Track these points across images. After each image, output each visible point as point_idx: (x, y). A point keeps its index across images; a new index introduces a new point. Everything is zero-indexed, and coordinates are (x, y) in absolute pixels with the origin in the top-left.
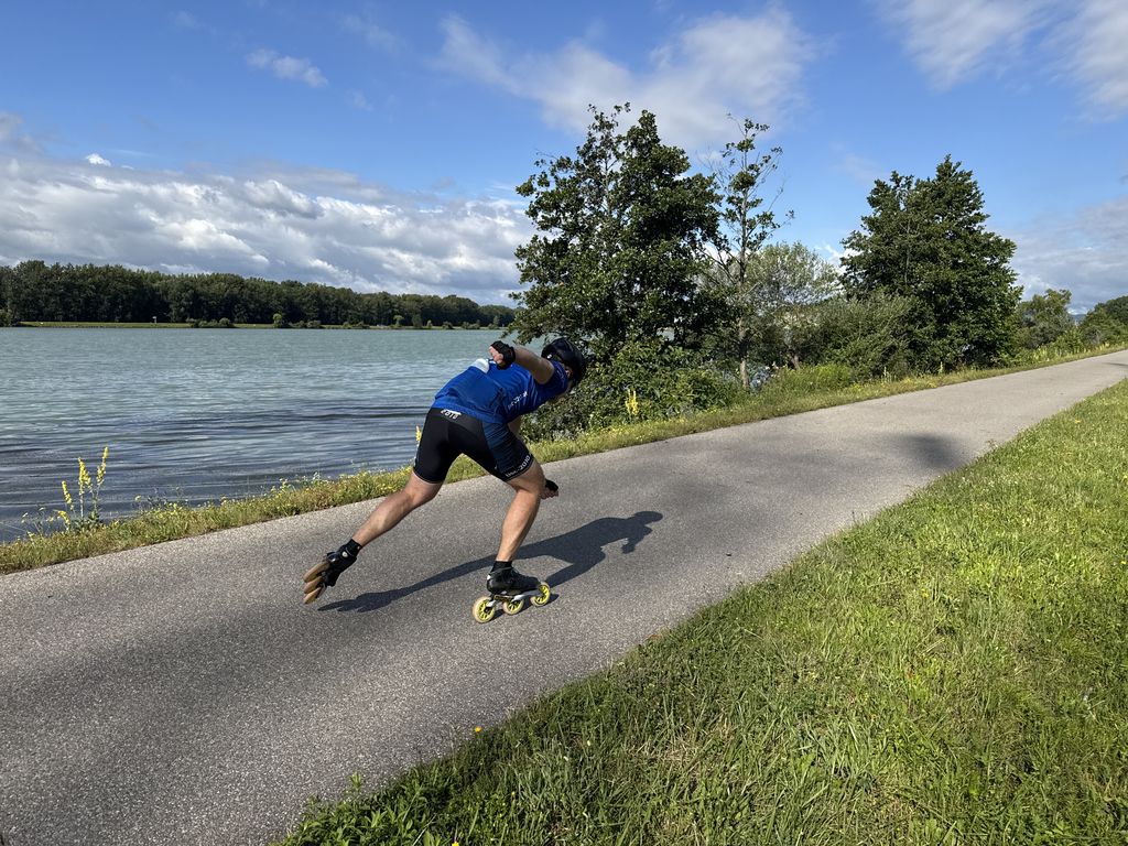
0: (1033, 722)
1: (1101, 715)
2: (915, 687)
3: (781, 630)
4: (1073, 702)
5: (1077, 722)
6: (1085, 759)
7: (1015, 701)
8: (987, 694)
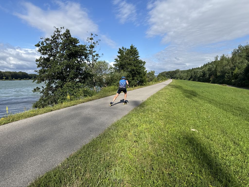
0: (153, 159)
1: (165, 154)
2: (130, 156)
3: (102, 148)
4: (160, 153)
5: (161, 157)
6: (163, 165)
7: (149, 155)
8: (144, 154)
